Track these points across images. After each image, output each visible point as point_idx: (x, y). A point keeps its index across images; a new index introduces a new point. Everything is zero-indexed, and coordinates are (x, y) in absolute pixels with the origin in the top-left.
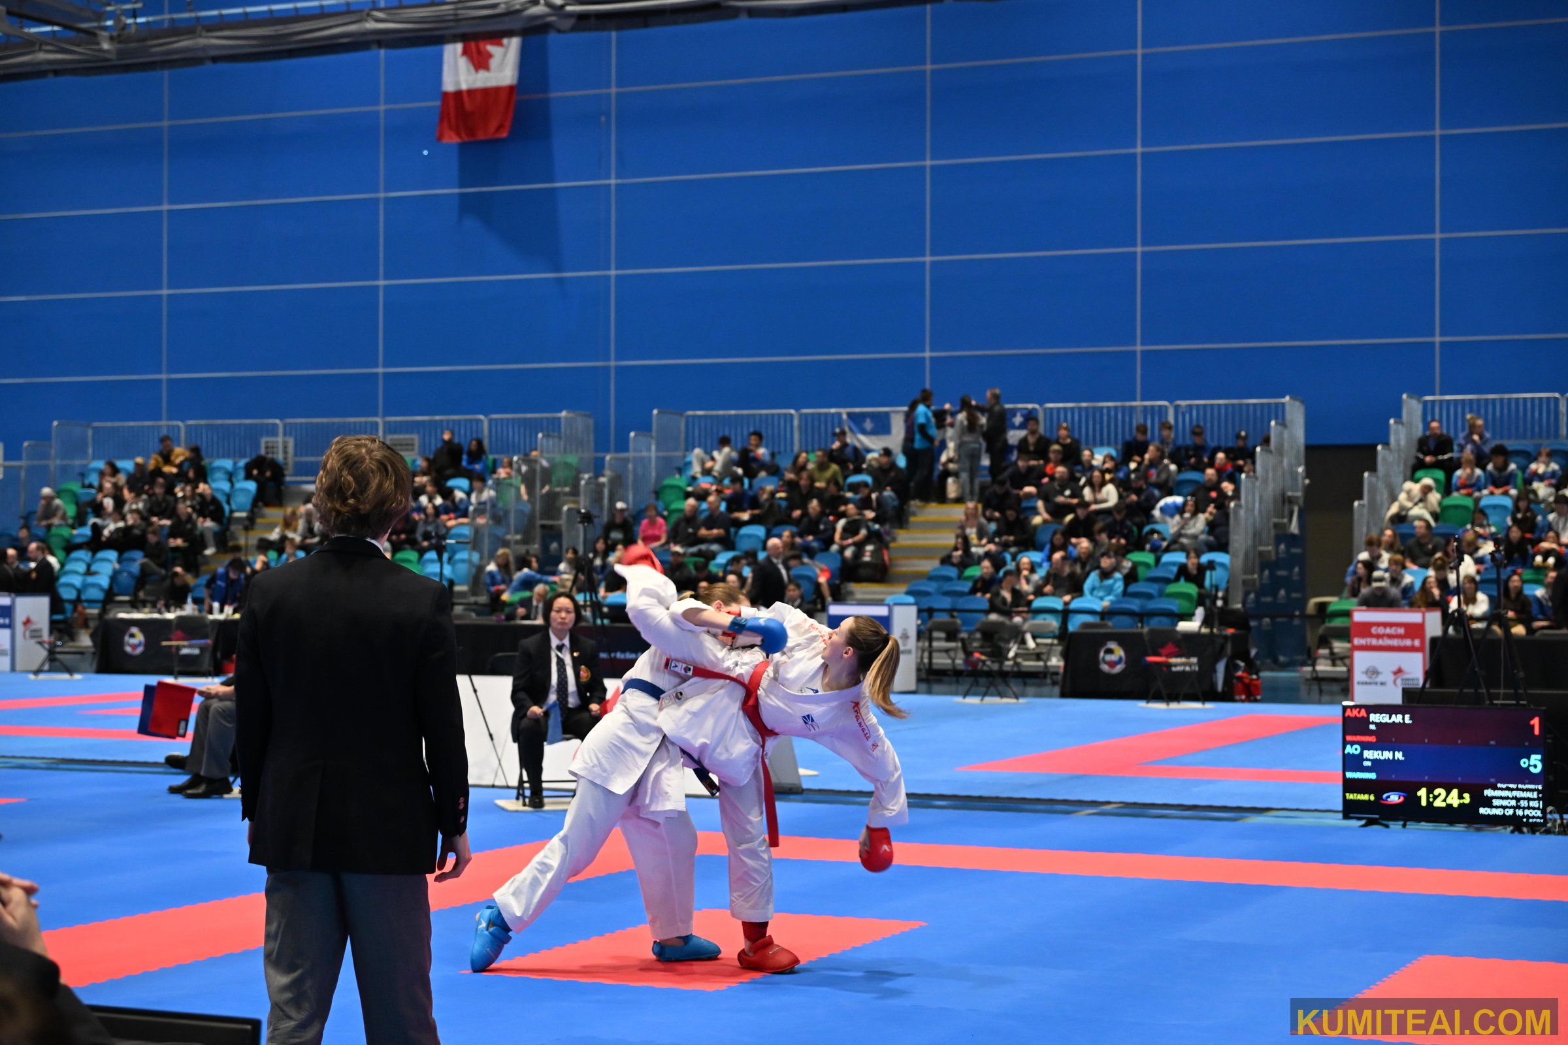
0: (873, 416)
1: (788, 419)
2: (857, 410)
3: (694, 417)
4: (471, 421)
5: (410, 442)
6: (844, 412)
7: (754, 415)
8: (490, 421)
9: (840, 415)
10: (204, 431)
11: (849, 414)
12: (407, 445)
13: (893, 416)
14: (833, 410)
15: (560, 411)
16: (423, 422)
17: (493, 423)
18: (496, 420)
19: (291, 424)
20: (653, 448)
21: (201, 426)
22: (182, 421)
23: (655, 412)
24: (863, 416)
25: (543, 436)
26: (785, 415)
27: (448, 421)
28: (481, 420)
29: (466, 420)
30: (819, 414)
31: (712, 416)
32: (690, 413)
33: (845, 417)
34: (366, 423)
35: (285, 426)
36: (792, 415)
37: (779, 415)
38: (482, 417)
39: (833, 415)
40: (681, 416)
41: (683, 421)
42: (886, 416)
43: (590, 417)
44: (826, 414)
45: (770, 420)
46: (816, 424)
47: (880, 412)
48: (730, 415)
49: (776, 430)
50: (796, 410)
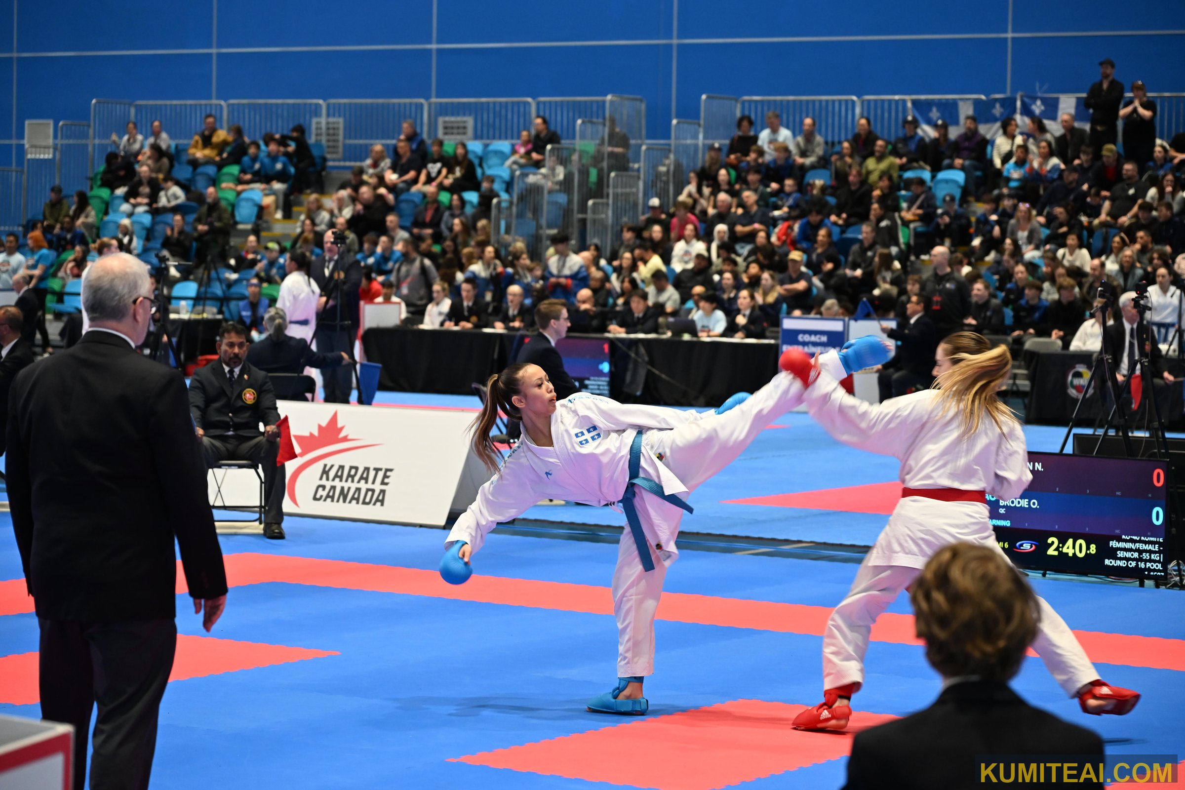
0: (941, 105)
1: (850, 106)
2: (923, 97)
3: (750, 102)
4: (518, 103)
5: (461, 125)
6: (908, 98)
7: (814, 101)
8: (538, 104)
9: (904, 102)
10: (247, 111)
11: (914, 102)
12: (458, 128)
13: (961, 104)
14: (897, 97)
15: (606, 95)
16: (470, 104)
17: (541, 107)
18: (544, 103)
19: (334, 104)
20: (701, 136)
21: (244, 105)
22: (225, 100)
23: (704, 97)
24: (929, 104)
25: (583, 122)
26: (846, 101)
27: (494, 103)
28: (529, 103)
29: (513, 103)
30: (883, 101)
31: (769, 102)
32: (746, 98)
33: (909, 105)
34: (411, 104)
35: (328, 106)
36: (853, 102)
37: (840, 101)
38: (529, 100)
39: (897, 101)
40: (736, 100)
41: (739, 106)
42: (954, 105)
43: (641, 101)
44: (890, 101)
45: (830, 108)
46: (879, 112)
47: (947, 100)
48: (788, 101)
49: (837, 118)
50: (859, 96)
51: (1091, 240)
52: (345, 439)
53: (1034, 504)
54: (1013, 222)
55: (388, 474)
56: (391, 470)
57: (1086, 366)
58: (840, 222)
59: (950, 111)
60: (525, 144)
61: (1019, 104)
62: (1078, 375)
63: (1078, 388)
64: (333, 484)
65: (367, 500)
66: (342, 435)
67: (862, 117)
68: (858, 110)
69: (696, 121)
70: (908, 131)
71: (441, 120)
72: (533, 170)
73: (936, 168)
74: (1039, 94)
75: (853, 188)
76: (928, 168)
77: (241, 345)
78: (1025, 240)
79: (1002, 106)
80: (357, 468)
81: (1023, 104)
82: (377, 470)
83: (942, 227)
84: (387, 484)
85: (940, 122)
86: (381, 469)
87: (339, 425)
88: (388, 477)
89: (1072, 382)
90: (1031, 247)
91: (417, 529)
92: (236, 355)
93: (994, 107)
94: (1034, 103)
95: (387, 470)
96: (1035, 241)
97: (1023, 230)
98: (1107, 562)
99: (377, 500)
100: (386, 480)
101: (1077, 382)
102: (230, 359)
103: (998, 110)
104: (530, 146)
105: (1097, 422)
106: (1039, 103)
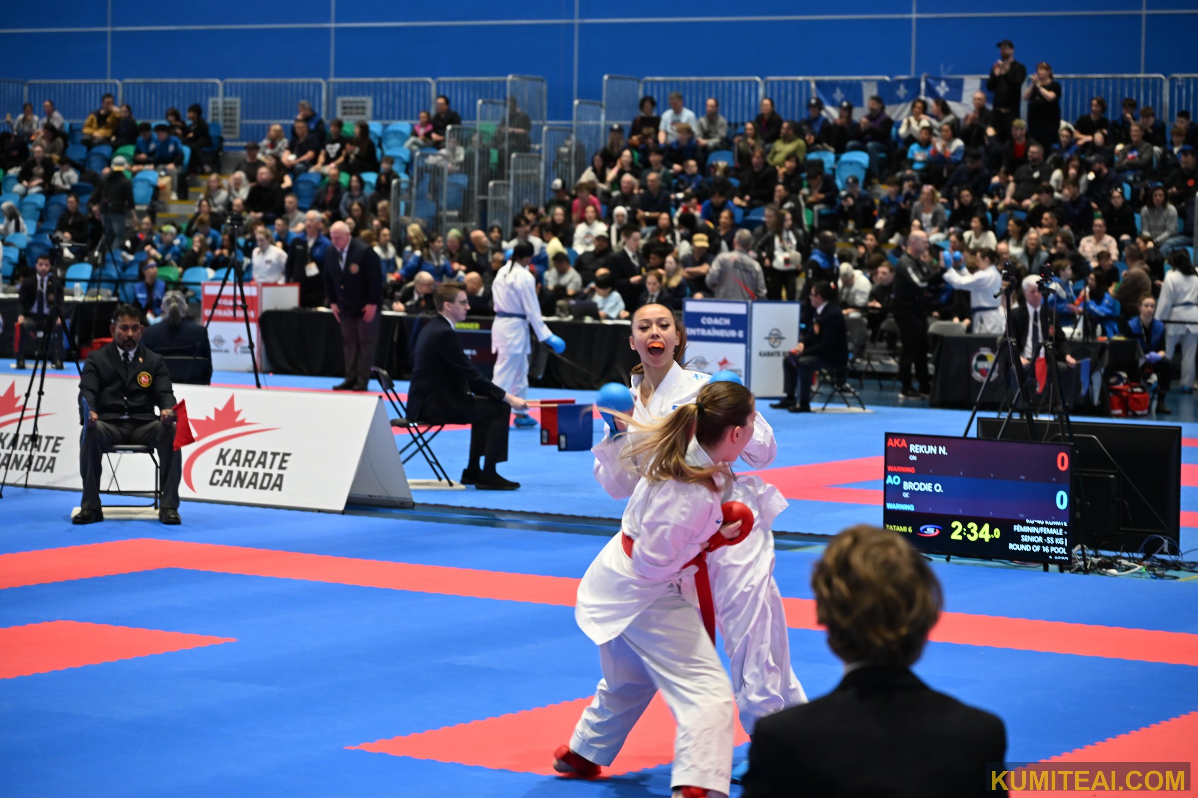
0: (845, 86)
1: (753, 87)
2: (827, 78)
3: (653, 82)
4: (418, 83)
5: (360, 105)
6: (812, 79)
7: (717, 82)
8: (438, 84)
9: (808, 83)
10: (142, 90)
11: (819, 84)
12: (357, 108)
13: (865, 85)
14: (800, 78)
15: (506, 75)
16: (369, 83)
17: (442, 87)
18: (444, 83)
19: (231, 84)
21: (139, 84)
22: (120, 79)
23: (606, 77)
24: (833, 85)
25: (484, 103)
26: (750, 82)
27: (394, 83)
28: (429, 83)
29: (413, 83)
30: (786, 82)
31: (671, 82)
32: (649, 78)
33: (813, 86)
34: (309, 83)
35: (225, 85)
36: (756, 83)
37: (743, 82)
38: (429, 80)
39: (800, 83)
40: (639, 81)
41: (641, 87)
42: (858, 86)
43: (542, 81)
44: (793, 82)
45: (733, 88)
46: (783, 93)
47: (851, 81)
48: (691, 82)
49: (740, 99)
50: (762, 77)
51: (996, 223)
52: (242, 423)
53: (938, 488)
54: (917, 204)
55: (286, 458)
56: (289, 455)
57: (990, 350)
58: (744, 204)
59: (854, 92)
60: (423, 125)
61: (923, 85)
62: (983, 358)
63: (982, 372)
64: (230, 468)
65: (265, 485)
66: (239, 419)
67: (765, 97)
68: (761, 91)
69: (598, 102)
70: (812, 113)
71: (339, 100)
72: (434, 151)
73: (840, 150)
74: (944, 76)
75: (756, 170)
76: (832, 149)
77: (134, 328)
78: (929, 223)
79: (907, 87)
80: (254, 453)
81: (928, 85)
82: (275, 454)
83: (846, 209)
84: (284, 468)
85: (845, 104)
86: (278, 454)
87: (236, 409)
88: (286, 461)
89: (976, 365)
90: (936, 229)
91: (316, 514)
92: (130, 338)
93: (898, 88)
94: (939, 84)
95: (285, 454)
96: (940, 223)
97: (927, 212)
98: (1011, 546)
99: (275, 485)
100: (284, 465)
101: (981, 365)
102: (125, 342)
103: (902, 91)
104: (430, 127)
105: (1002, 406)
106: (943, 84)
